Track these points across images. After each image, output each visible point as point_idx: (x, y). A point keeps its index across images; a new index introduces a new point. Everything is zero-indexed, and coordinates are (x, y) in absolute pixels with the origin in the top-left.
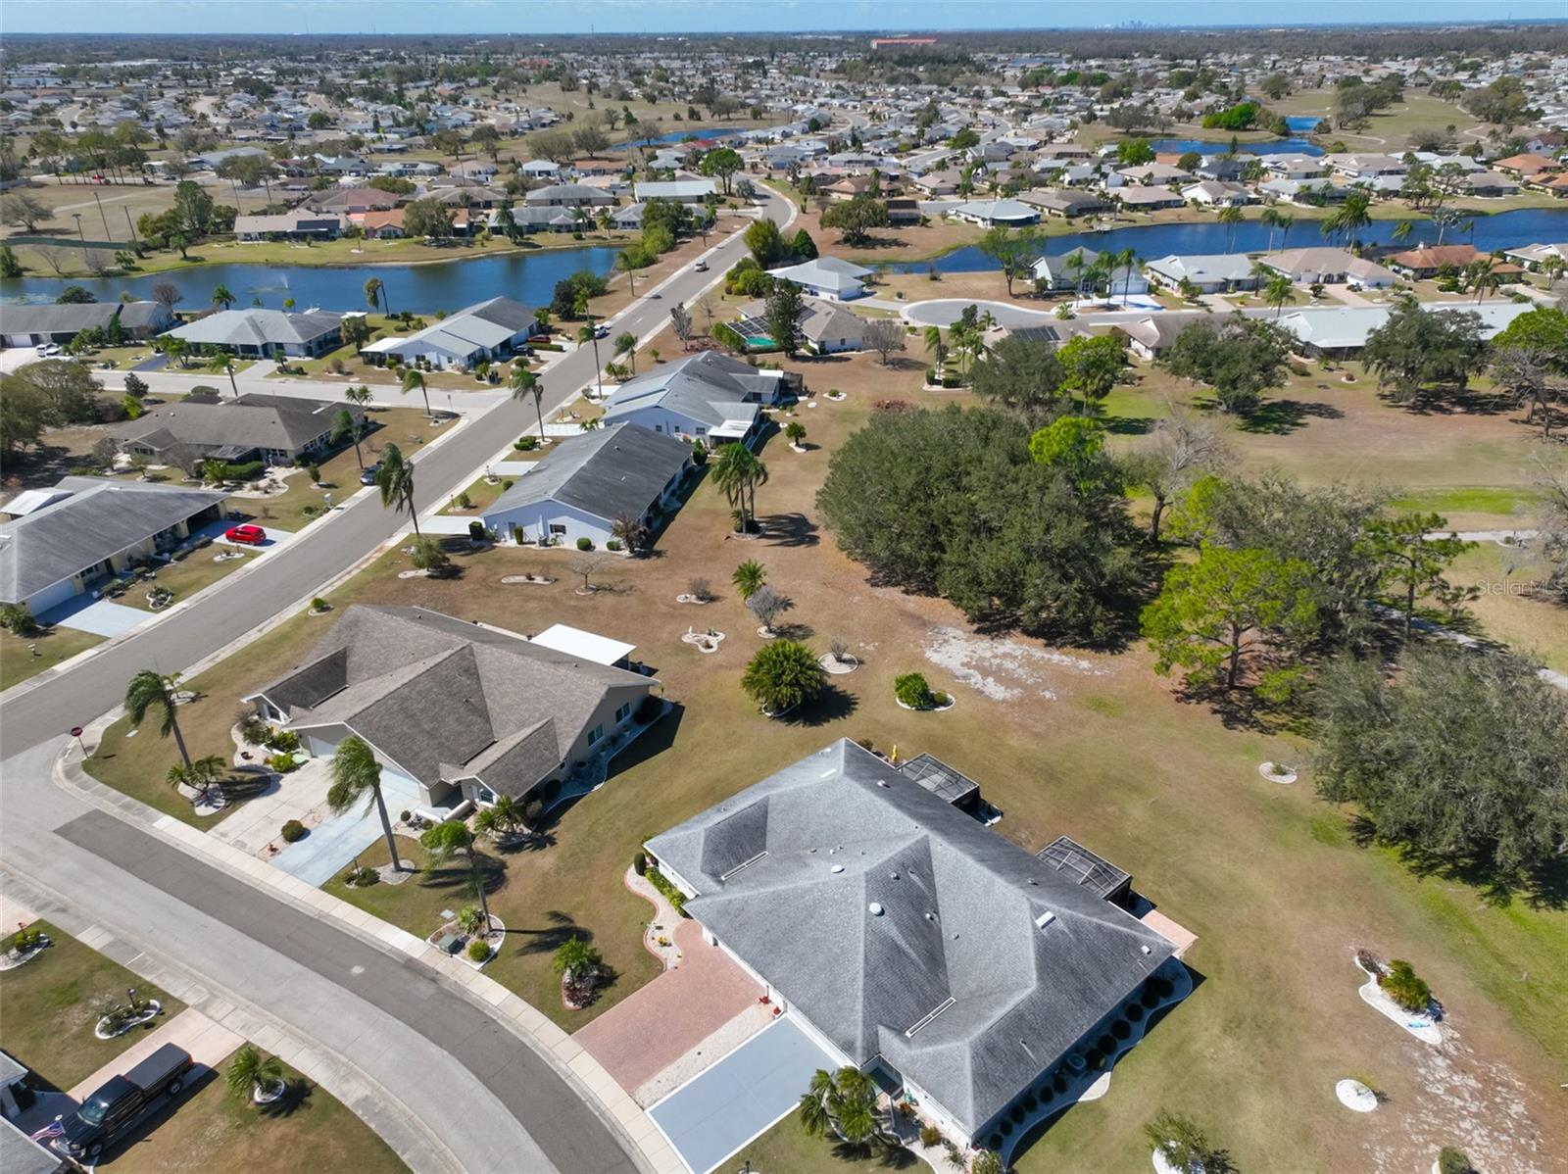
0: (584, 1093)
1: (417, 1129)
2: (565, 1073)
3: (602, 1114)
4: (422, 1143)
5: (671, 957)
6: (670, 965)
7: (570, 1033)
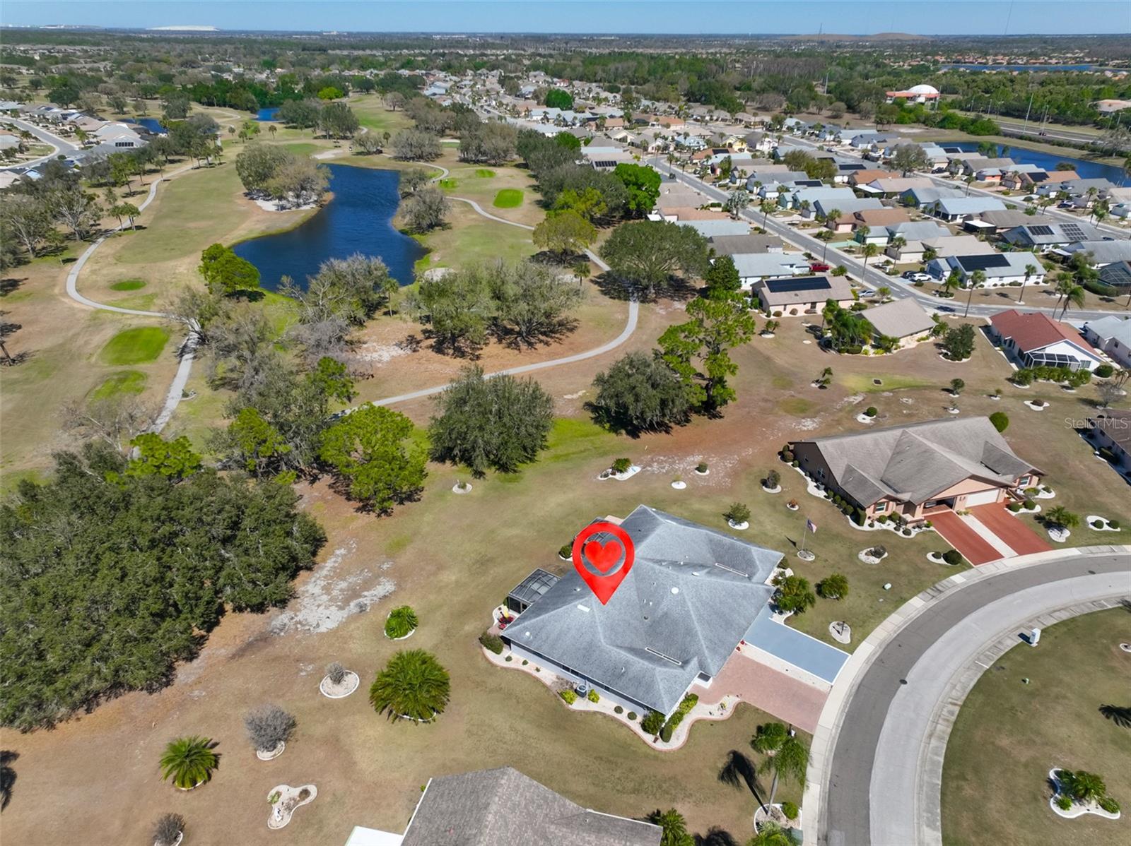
0: (841, 715)
1: (921, 787)
2: (837, 729)
3: (846, 703)
4: (926, 778)
5: (731, 701)
6: (738, 700)
7: (812, 736)
